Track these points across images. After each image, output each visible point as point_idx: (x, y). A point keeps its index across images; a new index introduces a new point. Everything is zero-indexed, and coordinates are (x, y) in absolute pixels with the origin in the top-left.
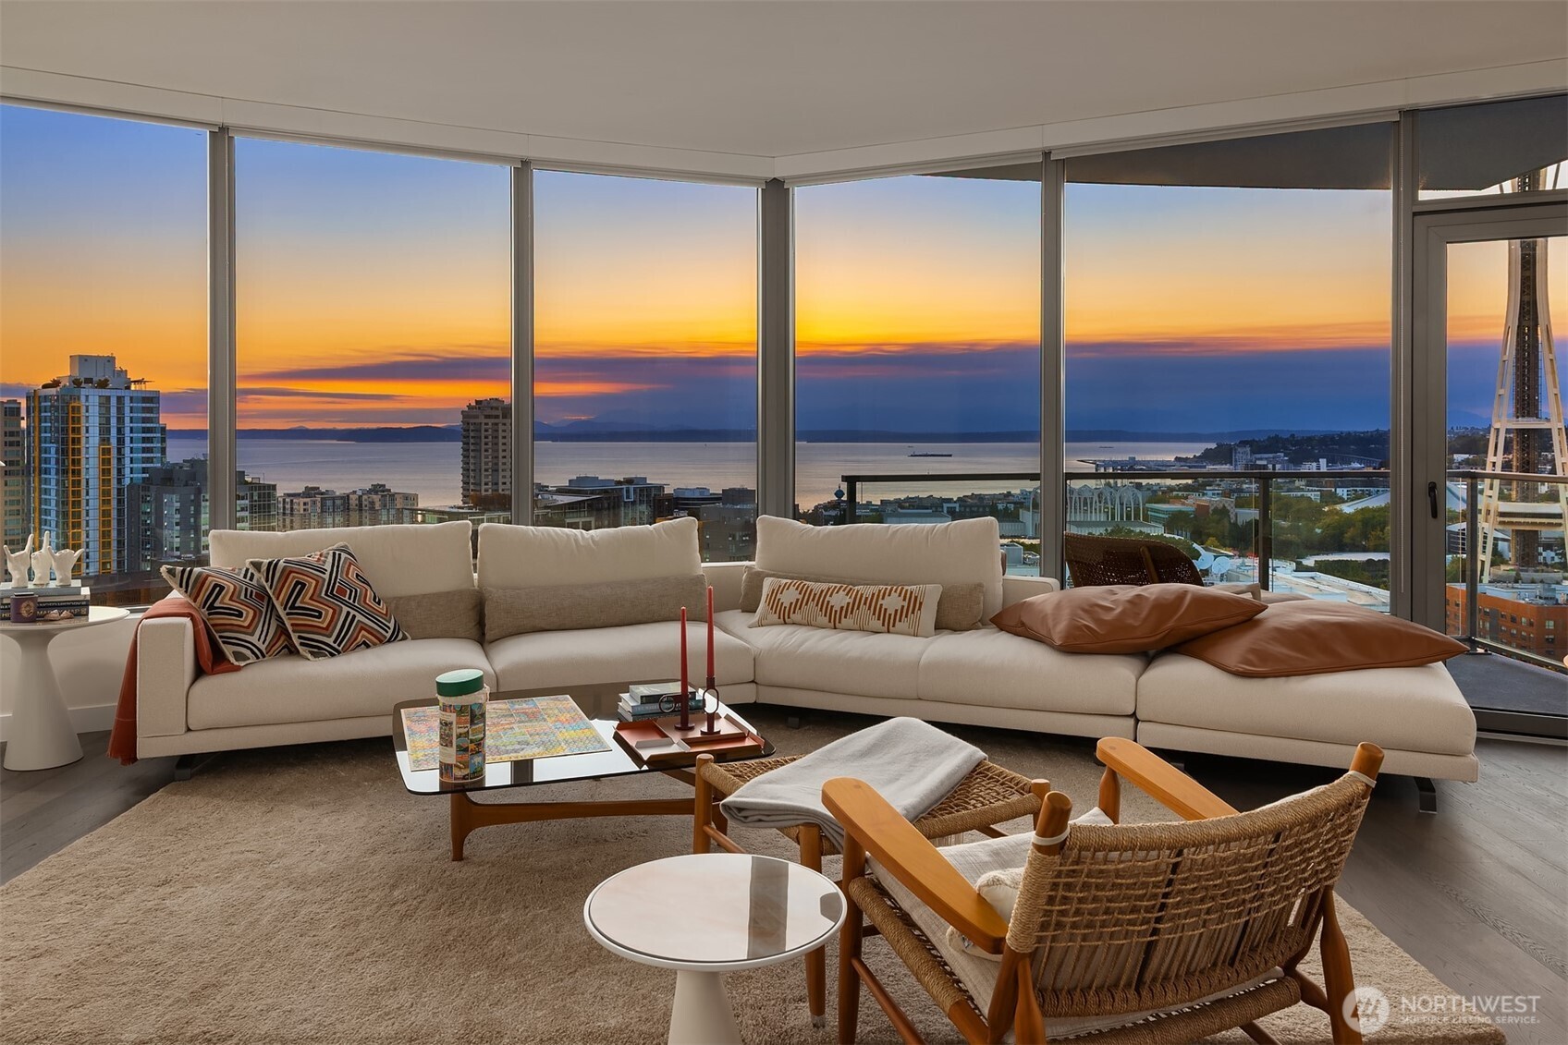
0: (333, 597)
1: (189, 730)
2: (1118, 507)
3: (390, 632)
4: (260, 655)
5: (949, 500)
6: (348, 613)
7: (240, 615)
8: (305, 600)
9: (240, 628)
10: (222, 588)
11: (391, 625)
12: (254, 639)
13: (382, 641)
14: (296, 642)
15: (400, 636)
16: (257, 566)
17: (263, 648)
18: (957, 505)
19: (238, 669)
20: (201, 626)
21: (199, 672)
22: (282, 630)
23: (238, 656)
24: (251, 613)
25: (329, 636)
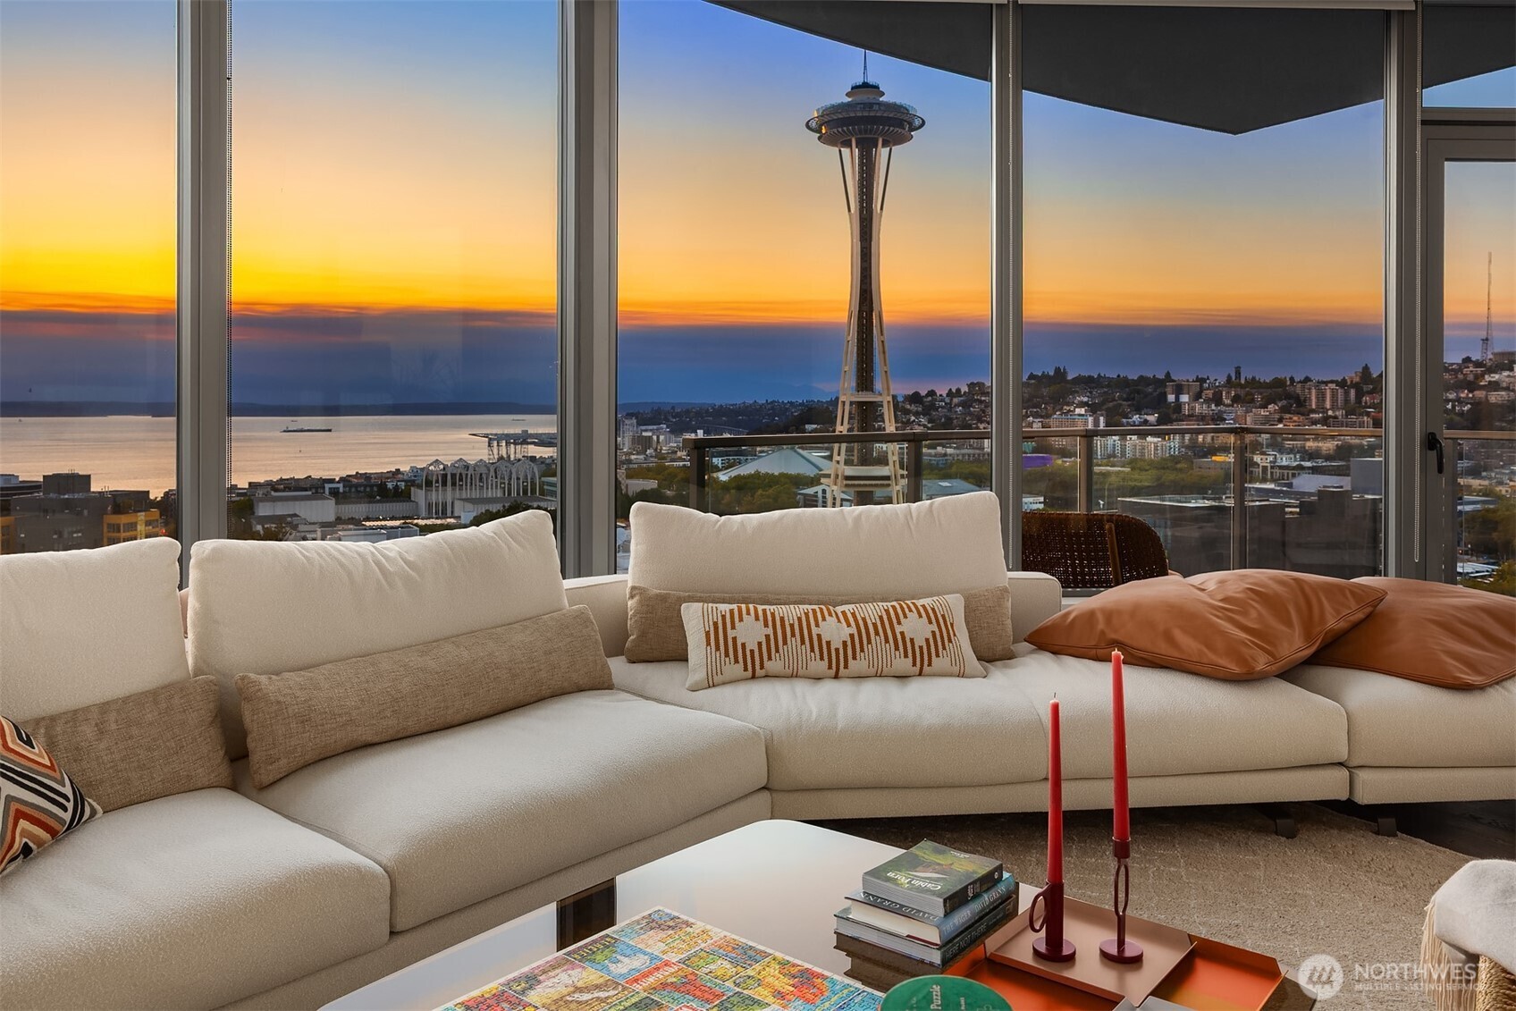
2: (514, 482)
5: (332, 481)
18: (341, 486)
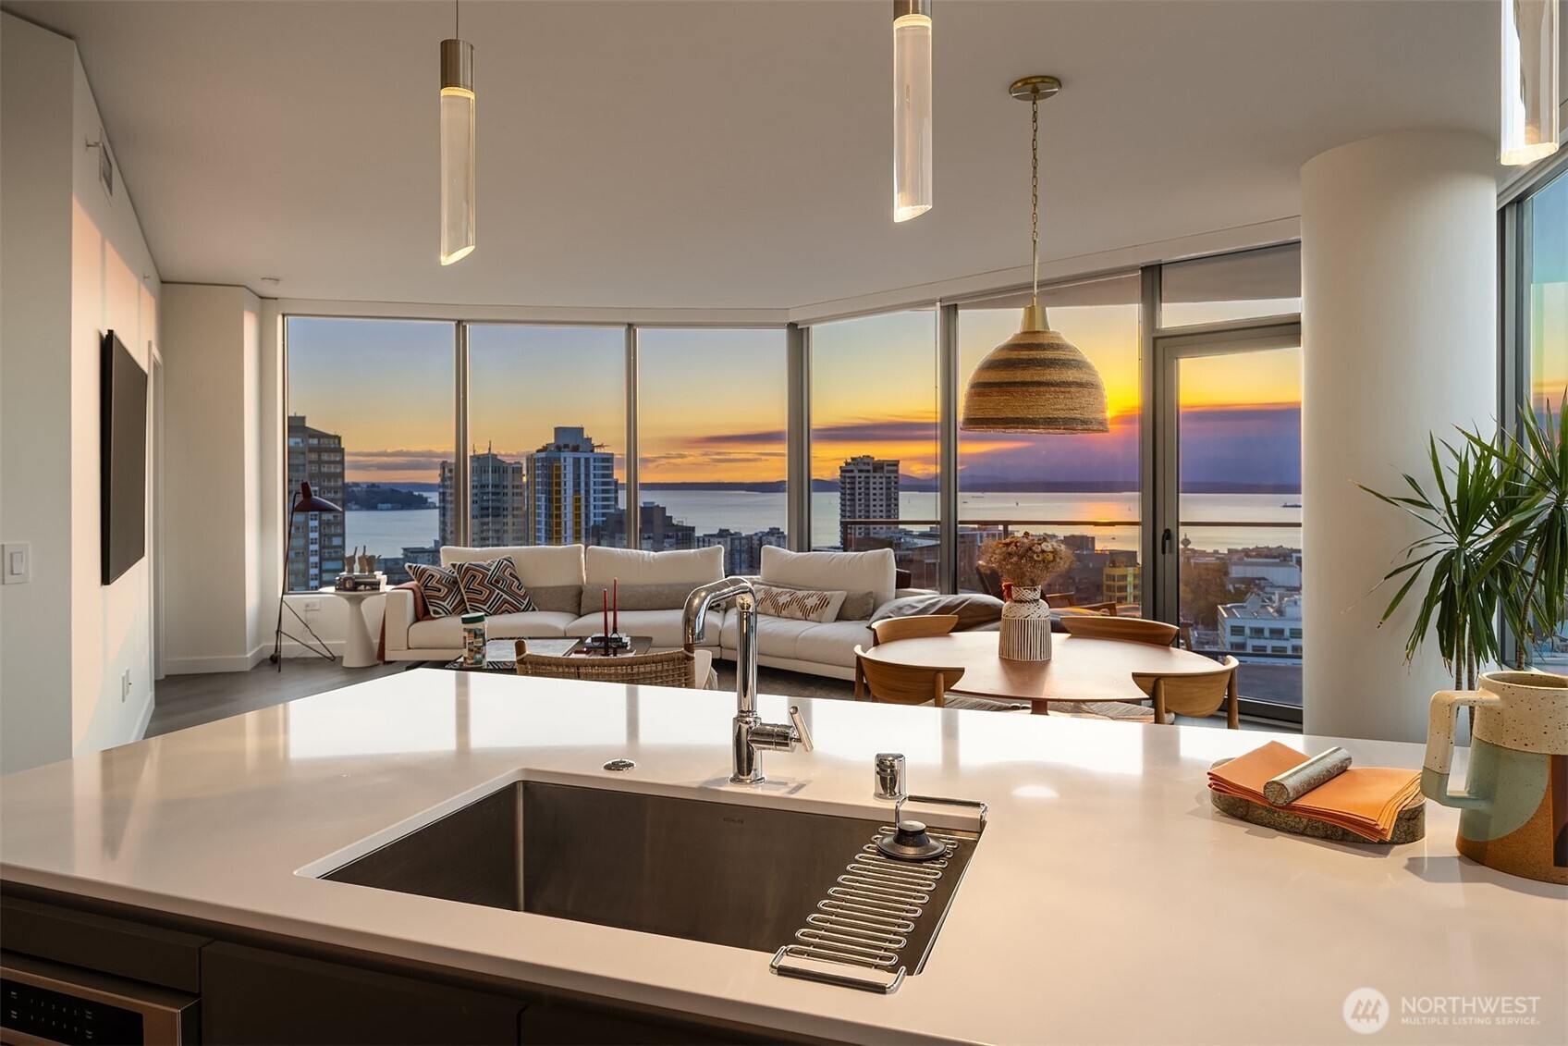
0: (491, 584)
1: (409, 648)
3: (524, 606)
4: (448, 613)
6: (498, 594)
7: (440, 590)
8: (475, 585)
9: (438, 598)
10: (433, 577)
11: (526, 602)
12: (445, 604)
13: (518, 610)
14: (468, 607)
15: (531, 608)
16: (454, 566)
17: (450, 609)
19: (434, 619)
20: (419, 595)
21: (417, 619)
22: (462, 601)
23: (435, 612)
24: (446, 590)
25: (485, 605)
